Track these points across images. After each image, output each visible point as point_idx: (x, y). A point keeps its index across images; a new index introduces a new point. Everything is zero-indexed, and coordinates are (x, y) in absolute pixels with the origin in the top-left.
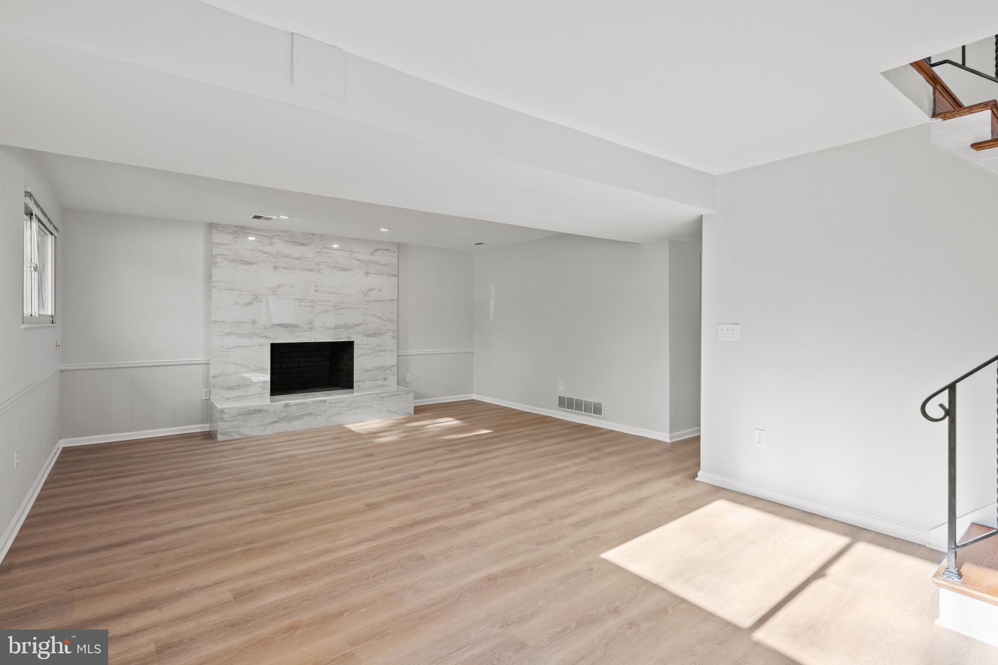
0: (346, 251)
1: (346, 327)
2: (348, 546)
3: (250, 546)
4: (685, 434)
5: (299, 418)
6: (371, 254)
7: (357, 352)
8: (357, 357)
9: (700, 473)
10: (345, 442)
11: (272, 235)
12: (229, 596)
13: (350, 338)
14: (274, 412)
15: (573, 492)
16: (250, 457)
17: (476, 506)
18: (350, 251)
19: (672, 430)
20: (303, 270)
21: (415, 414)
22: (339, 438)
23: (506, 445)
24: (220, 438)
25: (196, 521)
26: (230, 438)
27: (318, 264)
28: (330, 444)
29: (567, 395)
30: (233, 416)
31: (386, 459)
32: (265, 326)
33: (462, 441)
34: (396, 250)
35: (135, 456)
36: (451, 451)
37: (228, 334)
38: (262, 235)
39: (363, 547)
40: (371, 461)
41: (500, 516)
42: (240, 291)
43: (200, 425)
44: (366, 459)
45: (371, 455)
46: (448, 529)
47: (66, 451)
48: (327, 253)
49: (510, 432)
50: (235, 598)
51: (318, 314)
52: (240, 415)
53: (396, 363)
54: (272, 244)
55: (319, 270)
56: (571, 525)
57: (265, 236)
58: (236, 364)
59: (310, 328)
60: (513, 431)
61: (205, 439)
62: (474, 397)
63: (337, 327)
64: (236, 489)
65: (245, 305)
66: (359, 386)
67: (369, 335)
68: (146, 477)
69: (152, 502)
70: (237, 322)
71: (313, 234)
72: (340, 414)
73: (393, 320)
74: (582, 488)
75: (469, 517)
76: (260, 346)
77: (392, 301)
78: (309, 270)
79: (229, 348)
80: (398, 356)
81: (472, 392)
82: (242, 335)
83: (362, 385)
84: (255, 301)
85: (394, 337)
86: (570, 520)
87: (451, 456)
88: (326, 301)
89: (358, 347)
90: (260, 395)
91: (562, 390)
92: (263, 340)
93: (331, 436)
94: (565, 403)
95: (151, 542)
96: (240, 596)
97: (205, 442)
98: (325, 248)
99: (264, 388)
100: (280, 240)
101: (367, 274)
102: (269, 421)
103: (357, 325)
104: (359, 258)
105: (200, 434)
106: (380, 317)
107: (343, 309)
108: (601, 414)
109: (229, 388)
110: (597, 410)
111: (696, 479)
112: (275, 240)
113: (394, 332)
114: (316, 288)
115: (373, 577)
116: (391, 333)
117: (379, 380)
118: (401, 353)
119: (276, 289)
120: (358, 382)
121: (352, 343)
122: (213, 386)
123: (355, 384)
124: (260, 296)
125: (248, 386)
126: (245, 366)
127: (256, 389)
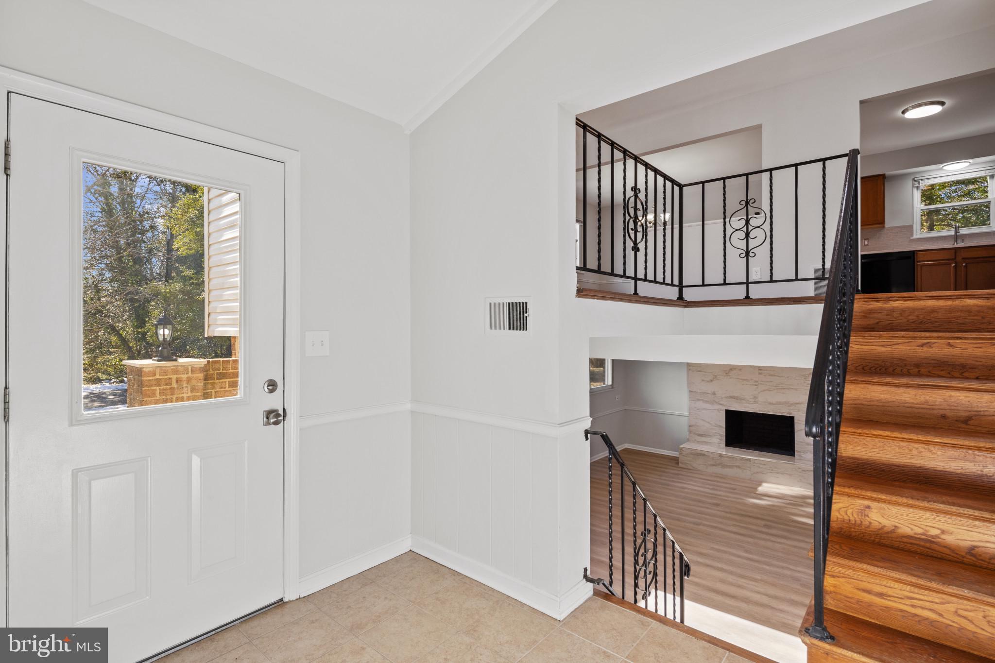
1: (786, 404)
5: (730, 467)
7: (797, 427)
8: (798, 431)
13: (791, 414)
24: (680, 465)
26: (687, 467)
30: (687, 454)
32: (722, 398)
33: (794, 524)
37: (699, 400)
51: (761, 391)
52: (693, 454)
58: (703, 420)
59: (755, 402)
63: (779, 404)
65: (708, 382)
66: (800, 456)
70: (703, 393)
72: (763, 473)
76: (718, 410)
79: (699, 409)
82: (707, 402)
83: (802, 454)
88: (768, 382)
89: (798, 422)
90: (719, 444)
92: (720, 407)
99: (721, 440)
103: (797, 404)
107: (784, 389)
109: (699, 435)
114: (760, 372)
119: (729, 372)
120: (799, 452)
121: (793, 418)
122: (690, 432)
123: (796, 453)
124: (718, 376)
125: (710, 436)
126: (708, 422)
127: (715, 440)
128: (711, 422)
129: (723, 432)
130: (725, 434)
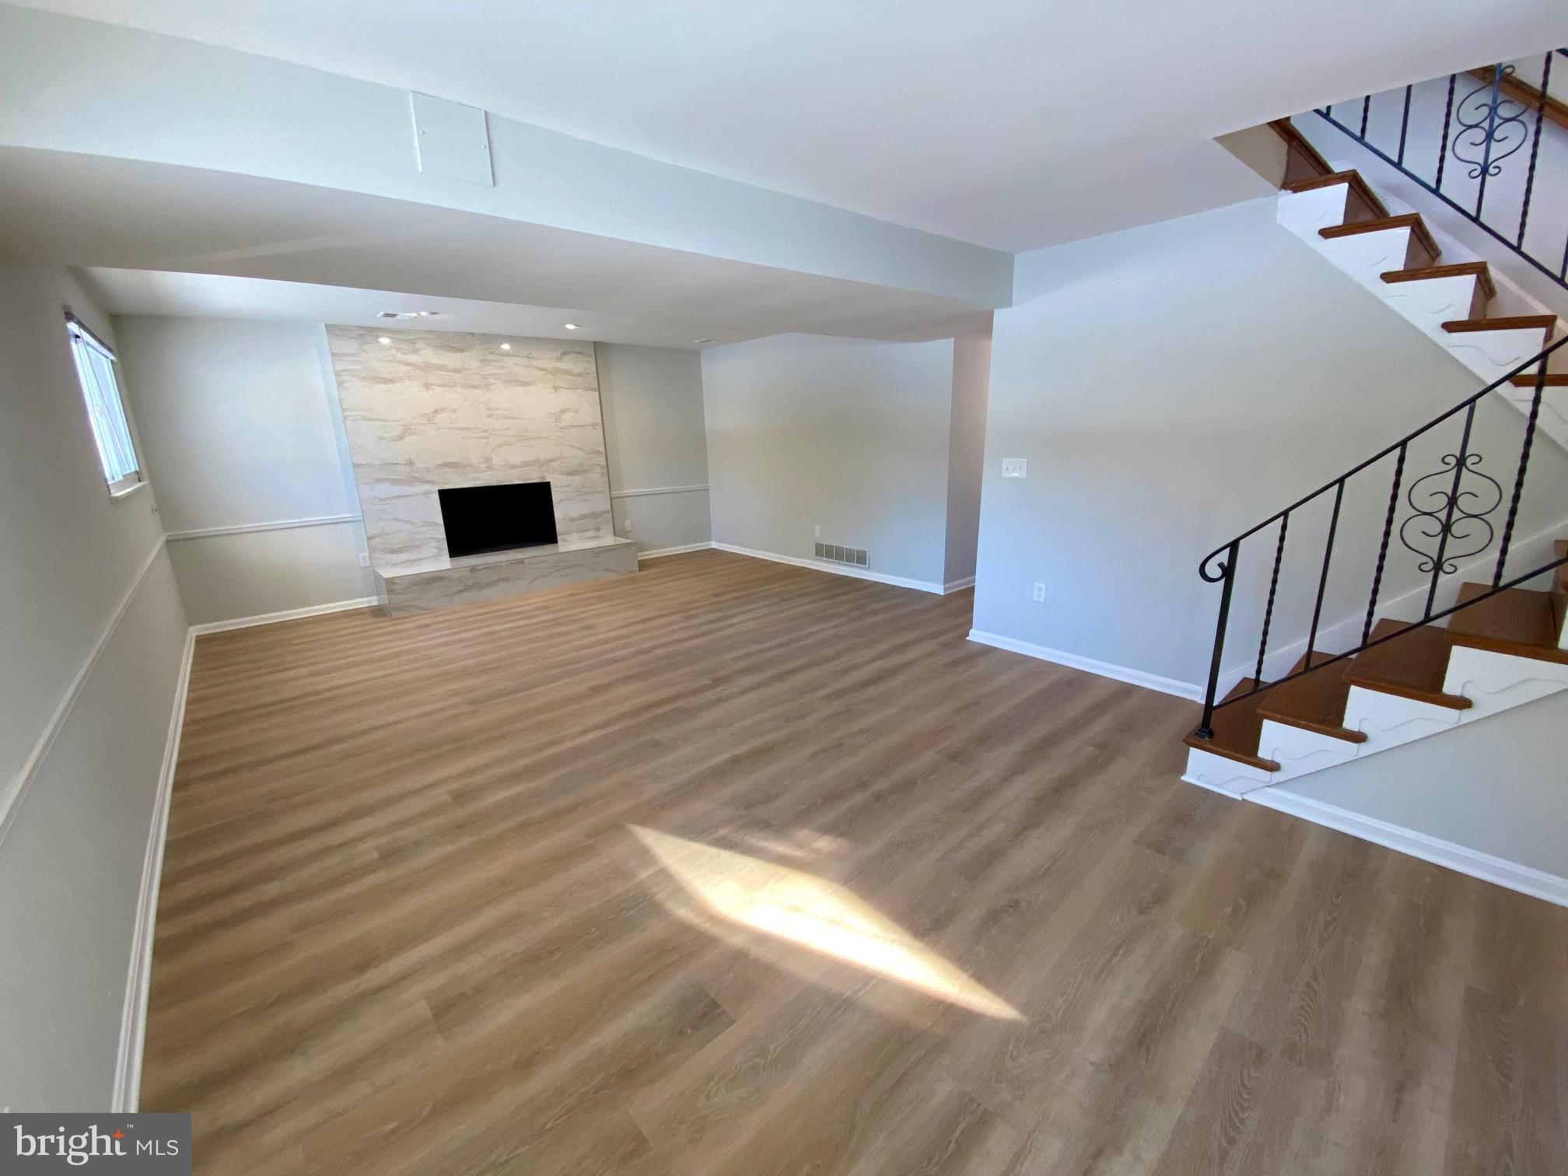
0: (523, 357)
1: (535, 463)
2: (573, 737)
3: (460, 744)
4: (958, 585)
5: (491, 584)
6: (559, 359)
7: (556, 497)
8: (557, 503)
9: (971, 632)
10: (554, 612)
11: (413, 337)
12: (448, 798)
13: (544, 478)
14: (459, 579)
15: (828, 660)
16: (438, 637)
17: (718, 682)
18: (528, 357)
19: (946, 580)
20: (465, 386)
21: (640, 570)
22: (547, 607)
23: (753, 606)
25: (392, 718)
27: (485, 377)
28: (537, 616)
29: (825, 542)
30: (406, 586)
31: (610, 631)
32: (426, 468)
34: (593, 353)
35: (294, 642)
36: (688, 618)
37: (379, 480)
38: (399, 339)
39: (590, 736)
40: (591, 635)
41: (743, 692)
42: (384, 421)
43: (366, 599)
44: (584, 633)
45: (590, 627)
46: (687, 710)
47: (201, 641)
48: (496, 361)
49: (758, 590)
50: (454, 799)
51: (496, 447)
52: (415, 584)
53: (608, 507)
54: (416, 352)
55: (488, 386)
56: (823, 698)
57: (405, 340)
58: (396, 520)
59: (488, 467)
60: (762, 589)
61: (377, 616)
62: (714, 545)
63: (525, 464)
64: (429, 678)
65: (394, 440)
66: (564, 540)
67: (569, 474)
68: (314, 668)
69: (329, 699)
70: (386, 464)
71: (473, 334)
72: (544, 577)
73: (599, 452)
74: (838, 655)
75: (710, 695)
76: (423, 493)
77: (594, 425)
78: (473, 387)
79: (383, 500)
80: (611, 499)
81: (709, 539)
82: (398, 482)
83: (568, 538)
84: (407, 434)
85: (602, 474)
86: (822, 693)
87: (687, 624)
88: (504, 430)
89: (556, 489)
90: (436, 557)
91: (818, 536)
92: (427, 486)
93: (534, 606)
94: (825, 551)
95: (343, 746)
96: (461, 797)
97: (377, 620)
98: (492, 353)
99: (441, 549)
100: (427, 345)
101: (556, 388)
102: (455, 590)
103: (552, 460)
104: (542, 366)
105: (367, 610)
106: (581, 449)
107: (530, 439)
108: (865, 564)
109: (393, 552)
110: (861, 559)
111: (967, 638)
112: (419, 345)
113: (601, 468)
114: (488, 412)
115: (606, 767)
116: (598, 470)
117: (588, 531)
118: (615, 493)
119: (433, 416)
120: (562, 534)
121: (549, 483)
122: (372, 550)
123: (559, 538)
124: (413, 427)
125: (418, 546)
126: (409, 522)
127: (429, 550)
128: (414, 521)
129: (441, 533)
130: (445, 536)
